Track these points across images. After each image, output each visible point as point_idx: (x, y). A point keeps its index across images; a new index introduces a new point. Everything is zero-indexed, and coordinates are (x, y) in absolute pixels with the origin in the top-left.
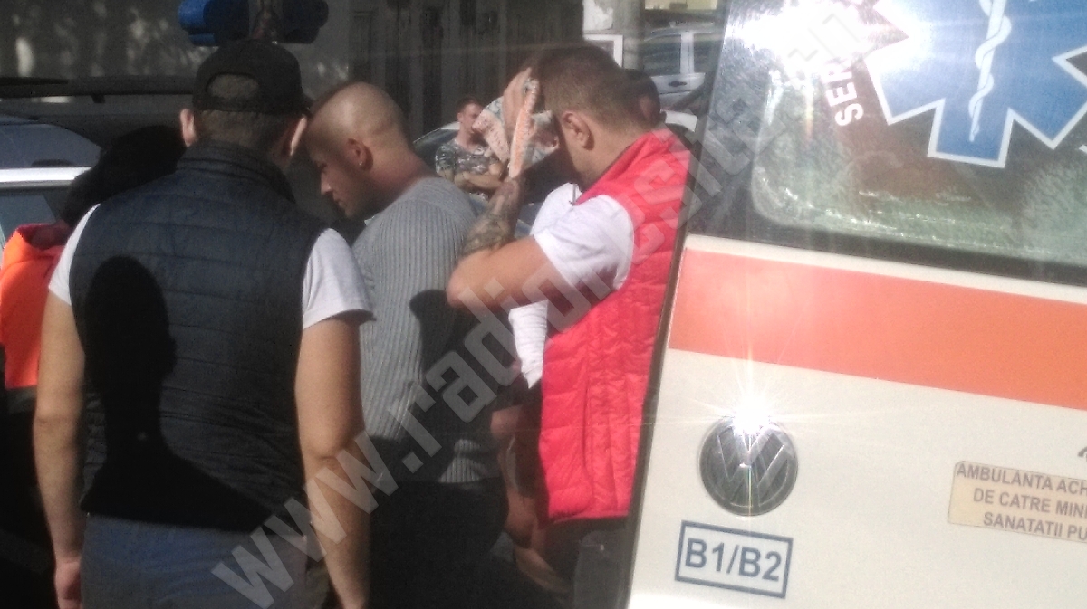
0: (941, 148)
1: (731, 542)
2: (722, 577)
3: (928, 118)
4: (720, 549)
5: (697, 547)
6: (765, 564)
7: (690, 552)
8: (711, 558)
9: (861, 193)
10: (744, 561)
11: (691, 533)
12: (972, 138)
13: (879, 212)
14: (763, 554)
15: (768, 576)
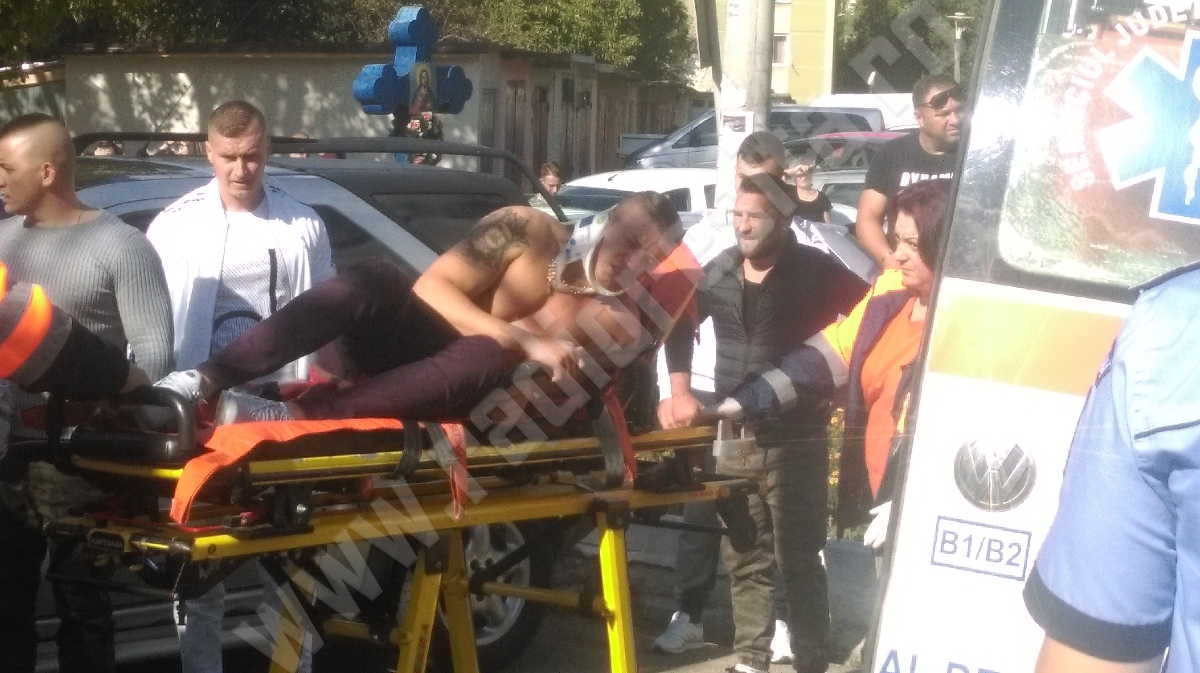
0: (1162, 209)
1: (979, 534)
2: (971, 563)
3: (1148, 186)
4: (970, 539)
5: (950, 537)
6: (1008, 553)
7: (944, 541)
8: (962, 546)
9: (1092, 246)
10: (990, 549)
11: (945, 525)
12: (1187, 202)
13: (1107, 262)
14: (1006, 545)
15: (1010, 563)
